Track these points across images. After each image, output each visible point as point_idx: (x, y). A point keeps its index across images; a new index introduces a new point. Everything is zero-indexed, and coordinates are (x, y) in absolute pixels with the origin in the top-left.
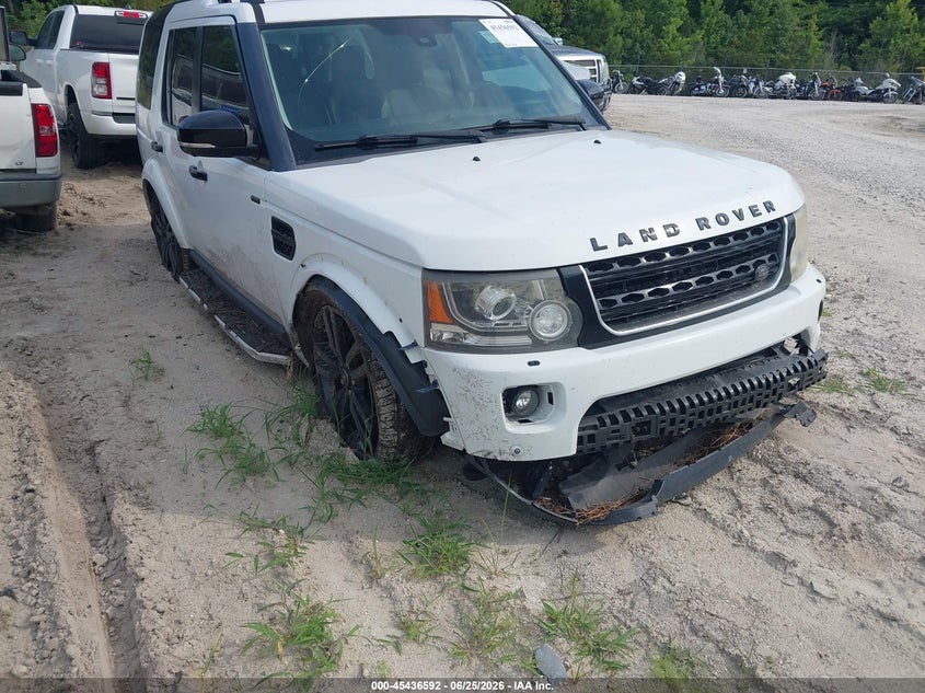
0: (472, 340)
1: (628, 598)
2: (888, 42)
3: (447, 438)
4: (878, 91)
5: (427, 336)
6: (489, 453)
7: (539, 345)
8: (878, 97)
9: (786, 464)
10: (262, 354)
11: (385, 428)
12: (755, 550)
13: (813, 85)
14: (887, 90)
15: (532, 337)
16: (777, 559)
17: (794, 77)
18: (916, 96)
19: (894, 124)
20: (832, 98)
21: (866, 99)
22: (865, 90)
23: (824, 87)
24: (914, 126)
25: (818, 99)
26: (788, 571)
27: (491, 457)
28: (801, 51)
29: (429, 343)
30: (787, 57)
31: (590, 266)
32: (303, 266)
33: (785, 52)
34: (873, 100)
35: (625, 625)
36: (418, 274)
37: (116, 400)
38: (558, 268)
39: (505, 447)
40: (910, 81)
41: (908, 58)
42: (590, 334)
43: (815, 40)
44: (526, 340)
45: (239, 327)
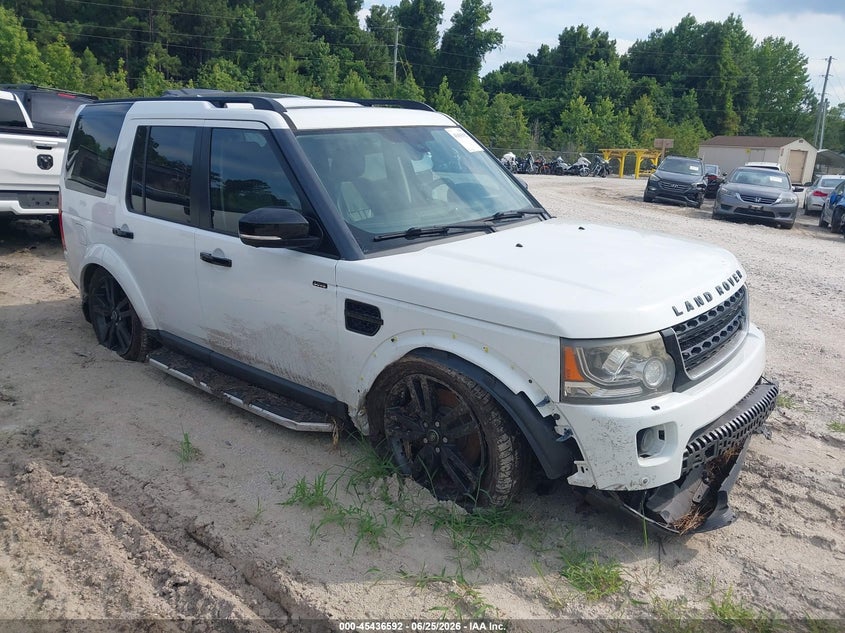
0: (600, 393)
1: (749, 588)
2: (575, 129)
3: (575, 479)
4: (575, 167)
5: (561, 392)
6: (620, 486)
7: (647, 392)
8: (575, 171)
9: (770, 469)
10: (301, 424)
11: (504, 478)
12: (800, 537)
13: (528, 162)
14: (581, 166)
15: (643, 387)
16: (819, 541)
17: (514, 156)
18: (602, 171)
19: (598, 193)
20: (543, 173)
21: (567, 173)
22: (565, 166)
23: (536, 164)
24: (613, 195)
25: (533, 173)
26: (833, 549)
27: (622, 489)
28: (513, 135)
29: (563, 399)
30: (504, 140)
31: (677, 328)
32: (393, 340)
33: (502, 135)
34: (572, 174)
35: (765, 609)
36: (557, 342)
37: (179, 483)
38: (660, 331)
39: (636, 479)
40: (597, 160)
41: (590, 141)
42: (679, 381)
43: (523, 127)
44: (638, 390)
45: (260, 401)
